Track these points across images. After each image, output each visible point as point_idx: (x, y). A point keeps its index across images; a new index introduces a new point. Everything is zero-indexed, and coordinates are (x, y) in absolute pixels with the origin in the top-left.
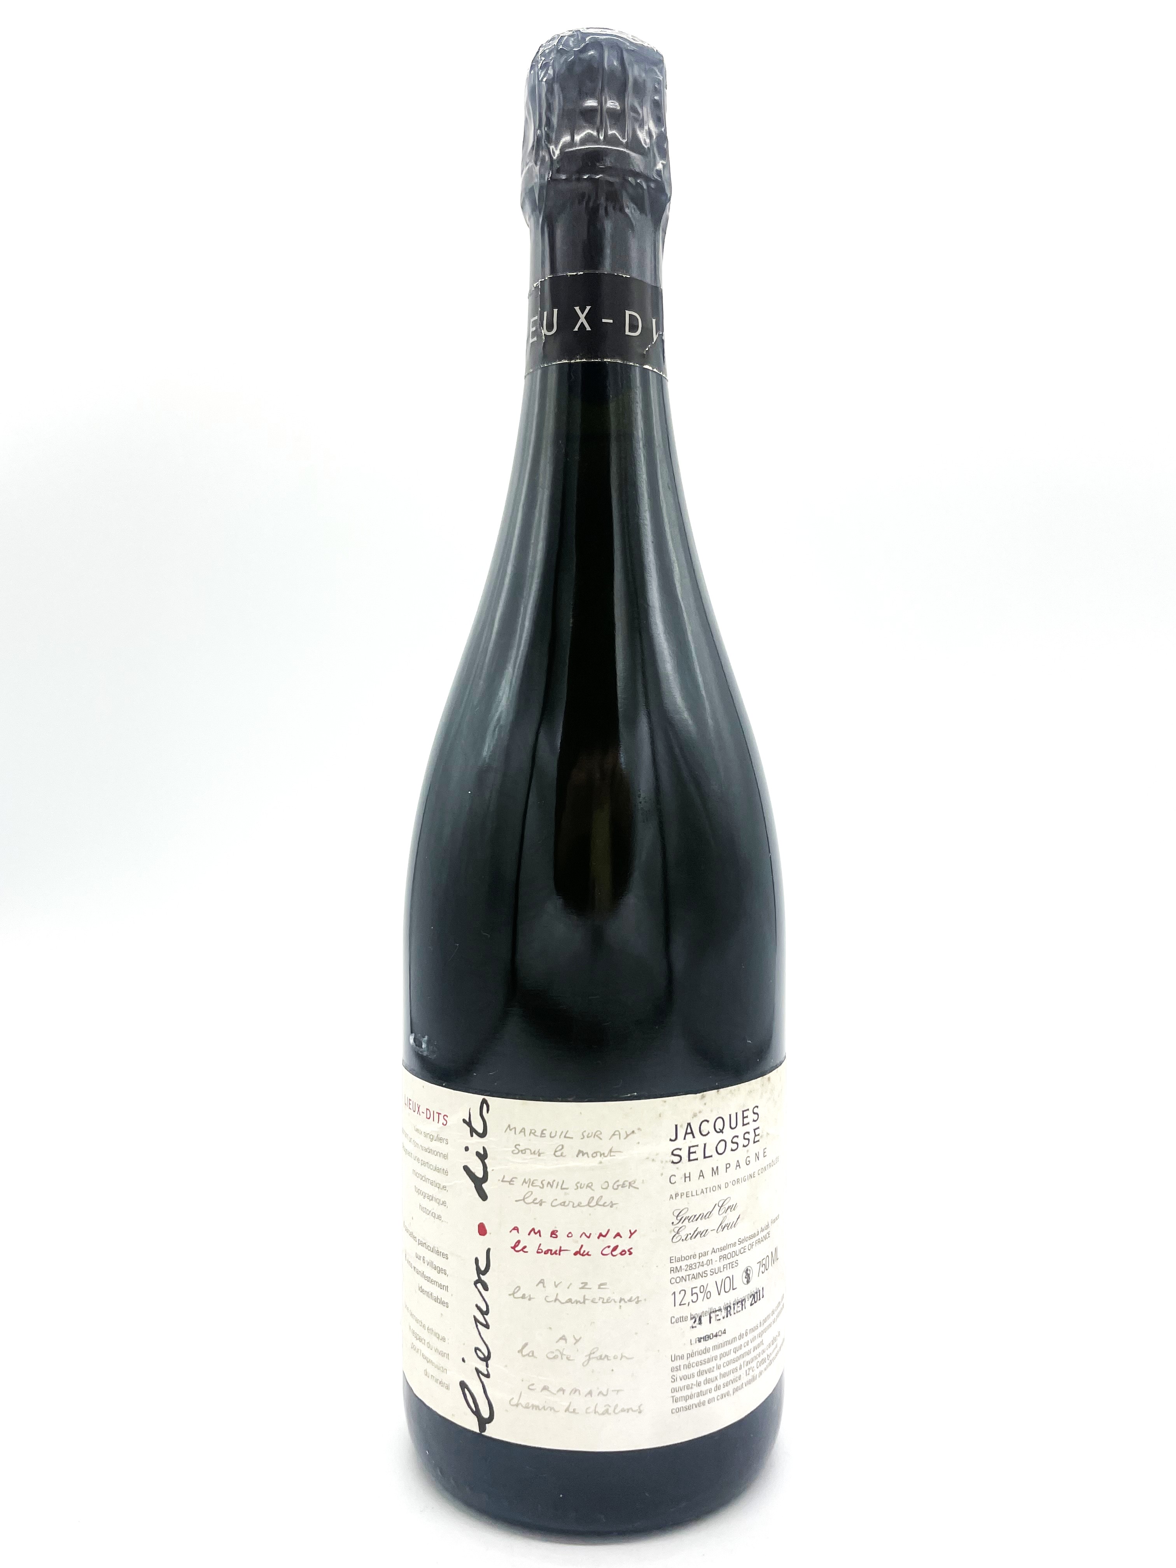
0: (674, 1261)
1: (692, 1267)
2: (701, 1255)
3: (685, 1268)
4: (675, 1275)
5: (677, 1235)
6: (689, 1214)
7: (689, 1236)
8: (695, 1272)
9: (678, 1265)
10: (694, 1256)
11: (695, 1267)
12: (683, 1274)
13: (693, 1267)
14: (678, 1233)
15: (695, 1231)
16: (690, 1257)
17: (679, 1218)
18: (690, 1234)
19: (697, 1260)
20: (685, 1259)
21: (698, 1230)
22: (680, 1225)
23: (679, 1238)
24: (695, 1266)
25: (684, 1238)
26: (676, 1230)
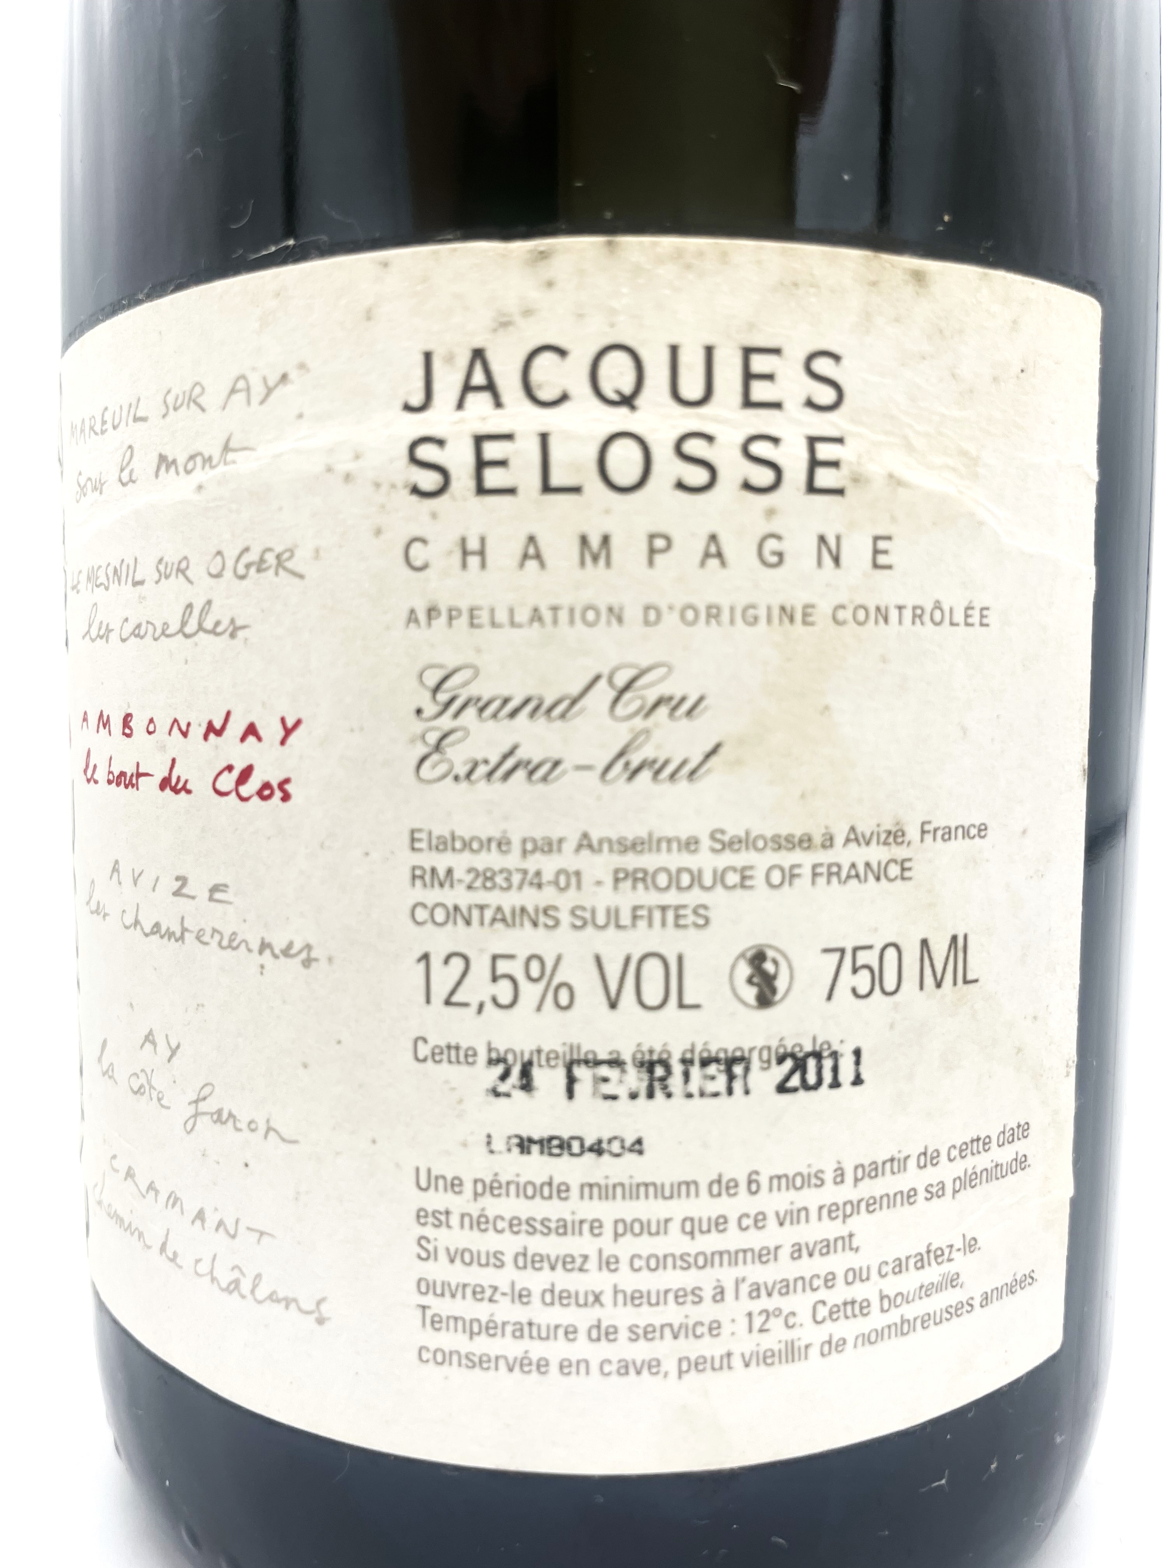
0: (423, 845)
1: (491, 879)
2: (529, 846)
3: (468, 878)
4: (433, 896)
5: (435, 757)
6: (483, 689)
7: (482, 770)
8: (509, 900)
9: (442, 862)
10: (503, 844)
11: (505, 885)
12: (459, 896)
13: (499, 880)
14: (438, 748)
15: (505, 757)
16: (486, 844)
17: (443, 697)
18: (486, 762)
19: (513, 860)
20: (467, 845)
21: (520, 754)
22: (446, 722)
23: (442, 768)
24: (507, 879)
25: (462, 771)
26: (432, 738)
